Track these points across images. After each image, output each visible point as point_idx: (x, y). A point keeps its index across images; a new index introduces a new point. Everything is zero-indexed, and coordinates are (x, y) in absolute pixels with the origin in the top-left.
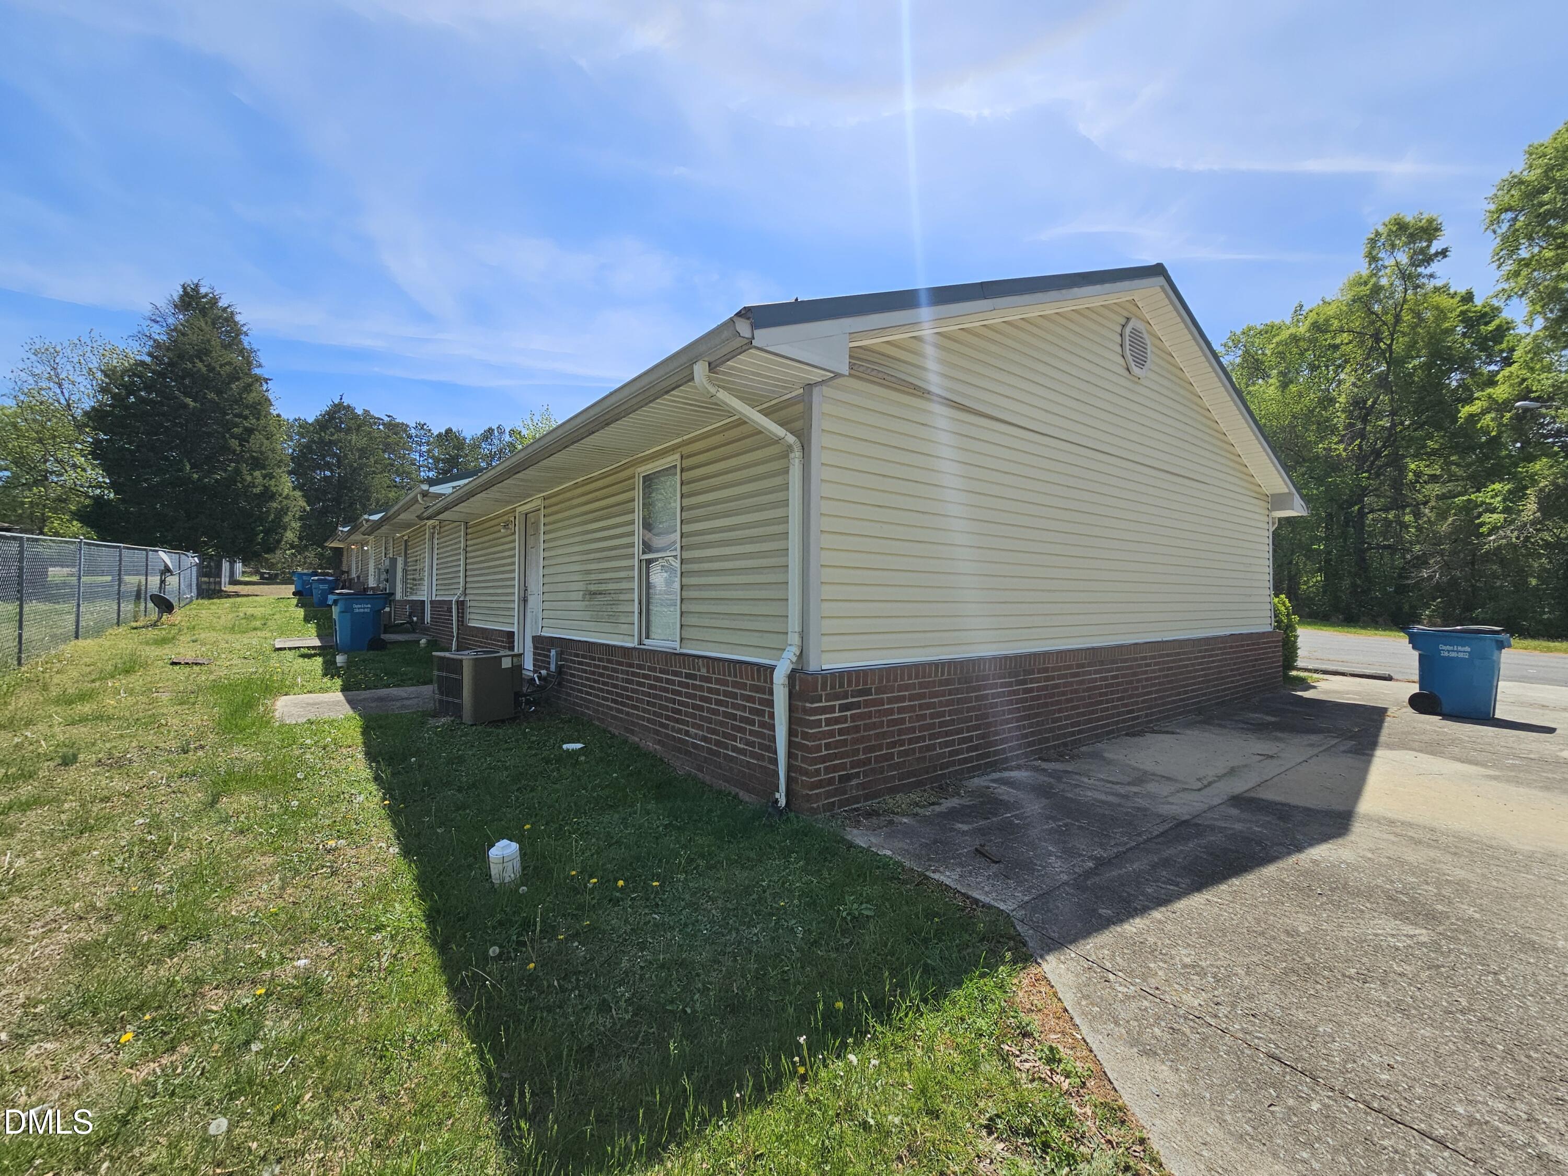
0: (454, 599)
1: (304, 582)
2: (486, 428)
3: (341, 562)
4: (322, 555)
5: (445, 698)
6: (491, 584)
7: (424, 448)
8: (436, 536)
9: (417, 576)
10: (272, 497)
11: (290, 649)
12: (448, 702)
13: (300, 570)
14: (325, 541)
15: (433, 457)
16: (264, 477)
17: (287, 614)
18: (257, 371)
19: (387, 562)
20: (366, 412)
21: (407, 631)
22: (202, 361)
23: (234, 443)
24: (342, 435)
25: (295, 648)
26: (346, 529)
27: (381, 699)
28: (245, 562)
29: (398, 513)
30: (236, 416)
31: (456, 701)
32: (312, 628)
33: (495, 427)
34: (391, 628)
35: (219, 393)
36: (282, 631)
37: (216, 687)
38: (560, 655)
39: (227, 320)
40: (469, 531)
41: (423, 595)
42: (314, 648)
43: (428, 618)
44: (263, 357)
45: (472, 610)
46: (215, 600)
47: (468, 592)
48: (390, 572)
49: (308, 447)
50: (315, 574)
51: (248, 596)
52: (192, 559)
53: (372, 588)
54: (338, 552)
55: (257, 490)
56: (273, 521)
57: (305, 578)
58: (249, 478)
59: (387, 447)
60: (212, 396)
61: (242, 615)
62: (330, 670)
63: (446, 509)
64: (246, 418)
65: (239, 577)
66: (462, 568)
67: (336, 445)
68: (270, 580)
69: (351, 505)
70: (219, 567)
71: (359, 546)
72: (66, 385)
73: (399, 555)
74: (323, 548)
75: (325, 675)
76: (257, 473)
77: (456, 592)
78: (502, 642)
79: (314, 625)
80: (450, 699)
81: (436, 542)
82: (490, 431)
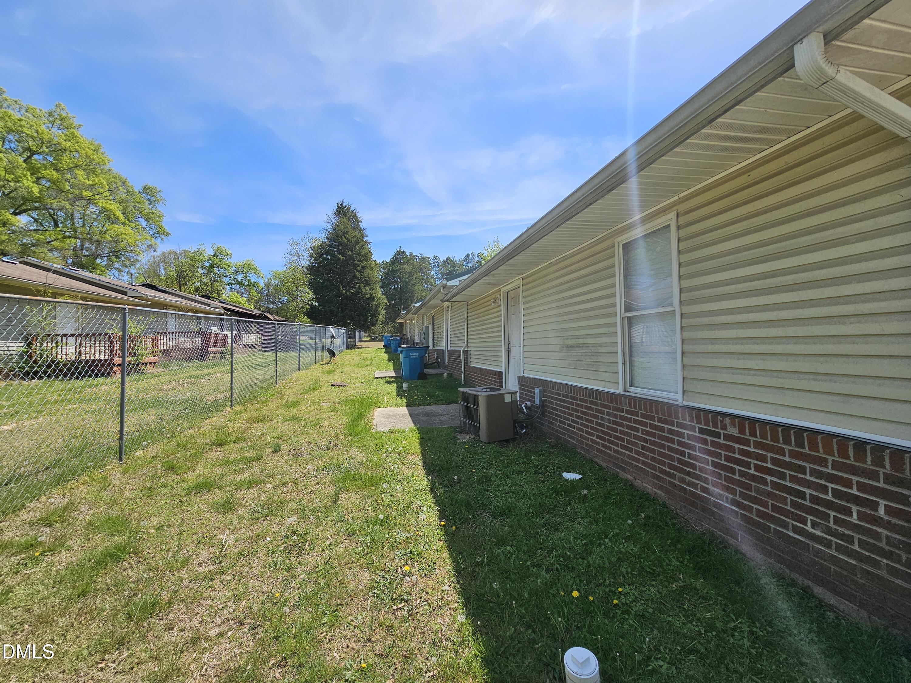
0: (462, 349)
1: (387, 340)
2: (466, 254)
3: (403, 330)
4: (395, 326)
5: (467, 421)
6: (484, 340)
7: (437, 269)
8: (449, 312)
9: (440, 336)
10: (373, 299)
11: (381, 378)
12: (469, 424)
13: (386, 334)
14: (396, 319)
15: (441, 273)
16: (370, 289)
17: (381, 357)
18: (365, 239)
19: (424, 329)
20: (411, 253)
21: (435, 368)
22: (345, 237)
23: (358, 274)
24: (401, 266)
25: (384, 377)
26: (404, 312)
27: (427, 415)
28: (365, 331)
29: (430, 300)
30: (358, 261)
31: (476, 424)
32: (391, 364)
33: (470, 253)
34: (428, 366)
35: (352, 251)
36: (378, 367)
37: (348, 401)
38: (542, 392)
39: (353, 216)
40: (469, 307)
41: (444, 346)
42: (392, 377)
43: (446, 360)
44: (368, 232)
45: (472, 356)
46: (353, 350)
47: (469, 345)
48: (426, 333)
49: (387, 274)
50: (392, 336)
51: (365, 347)
52: (343, 330)
53: (417, 343)
54: (401, 324)
55: (367, 296)
56: (374, 311)
57: (388, 338)
58: (364, 291)
59: (421, 270)
60: (349, 253)
61: (362, 358)
62: (400, 393)
63: (458, 293)
64: (362, 262)
65: (362, 339)
66: (465, 330)
67: (399, 271)
68: (374, 339)
69: (406, 300)
70: (355, 333)
71: (411, 321)
72: (301, 257)
73: (430, 324)
74: (395, 323)
75: (398, 396)
76: (367, 288)
77: (462, 345)
78: (495, 378)
79: (392, 364)
80: (471, 422)
81: (449, 316)
82: (468, 256)
